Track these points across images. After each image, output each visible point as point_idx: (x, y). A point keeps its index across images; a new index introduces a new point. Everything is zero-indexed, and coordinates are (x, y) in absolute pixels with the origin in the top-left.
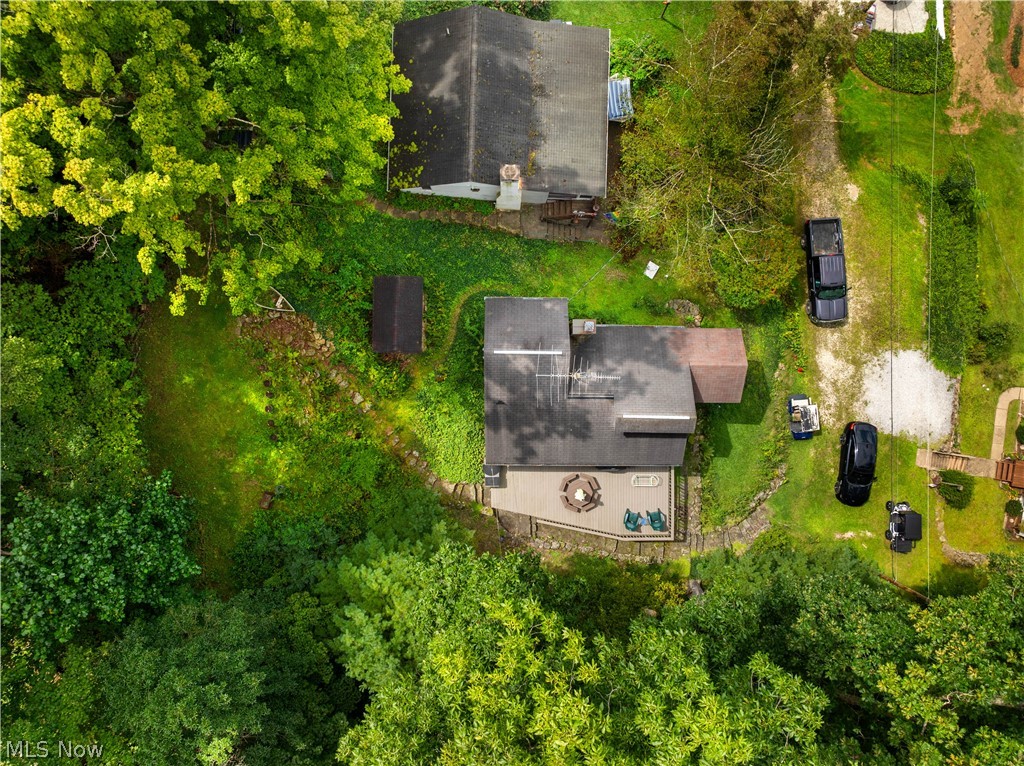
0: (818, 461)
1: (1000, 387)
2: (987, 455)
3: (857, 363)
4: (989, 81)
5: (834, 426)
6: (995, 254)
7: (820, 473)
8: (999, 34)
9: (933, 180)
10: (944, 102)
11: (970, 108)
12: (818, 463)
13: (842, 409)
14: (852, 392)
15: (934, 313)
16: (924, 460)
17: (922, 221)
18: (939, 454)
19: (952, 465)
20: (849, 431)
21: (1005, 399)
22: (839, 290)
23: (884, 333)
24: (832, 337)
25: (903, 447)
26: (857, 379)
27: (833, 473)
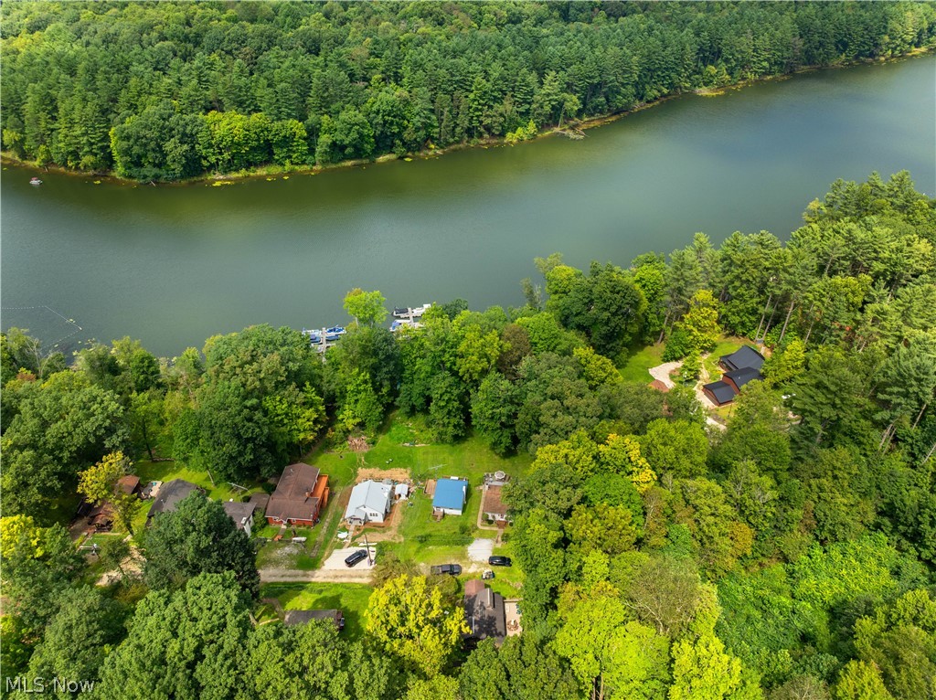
0: (500, 571)
1: (477, 529)
2: (497, 531)
3: (472, 563)
4: (389, 533)
5: (489, 569)
6: (439, 530)
7: (504, 571)
8: (375, 531)
9: (418, 545)
10: (395, 543)
11: (396, 538)
12: (501, 571)
13: (485, 566)
14: (480, 564)
15: (457, 544)
16: (499, 546)
17: (430, 547)
18: (497, 542)
19: (500, 539)
20: (491, 564)
21: (480, 527)
22: (451, 566)
23: (463, 556)
24: (464, 569)
25: (495, 550)
26: (476, 562)
27: (504, 567)
